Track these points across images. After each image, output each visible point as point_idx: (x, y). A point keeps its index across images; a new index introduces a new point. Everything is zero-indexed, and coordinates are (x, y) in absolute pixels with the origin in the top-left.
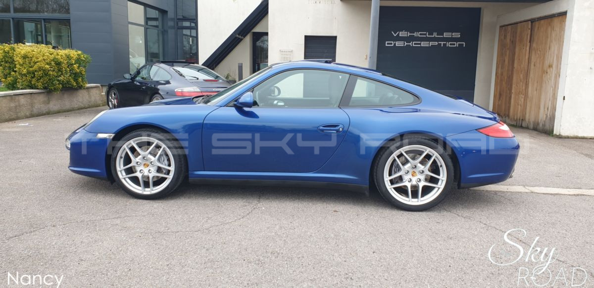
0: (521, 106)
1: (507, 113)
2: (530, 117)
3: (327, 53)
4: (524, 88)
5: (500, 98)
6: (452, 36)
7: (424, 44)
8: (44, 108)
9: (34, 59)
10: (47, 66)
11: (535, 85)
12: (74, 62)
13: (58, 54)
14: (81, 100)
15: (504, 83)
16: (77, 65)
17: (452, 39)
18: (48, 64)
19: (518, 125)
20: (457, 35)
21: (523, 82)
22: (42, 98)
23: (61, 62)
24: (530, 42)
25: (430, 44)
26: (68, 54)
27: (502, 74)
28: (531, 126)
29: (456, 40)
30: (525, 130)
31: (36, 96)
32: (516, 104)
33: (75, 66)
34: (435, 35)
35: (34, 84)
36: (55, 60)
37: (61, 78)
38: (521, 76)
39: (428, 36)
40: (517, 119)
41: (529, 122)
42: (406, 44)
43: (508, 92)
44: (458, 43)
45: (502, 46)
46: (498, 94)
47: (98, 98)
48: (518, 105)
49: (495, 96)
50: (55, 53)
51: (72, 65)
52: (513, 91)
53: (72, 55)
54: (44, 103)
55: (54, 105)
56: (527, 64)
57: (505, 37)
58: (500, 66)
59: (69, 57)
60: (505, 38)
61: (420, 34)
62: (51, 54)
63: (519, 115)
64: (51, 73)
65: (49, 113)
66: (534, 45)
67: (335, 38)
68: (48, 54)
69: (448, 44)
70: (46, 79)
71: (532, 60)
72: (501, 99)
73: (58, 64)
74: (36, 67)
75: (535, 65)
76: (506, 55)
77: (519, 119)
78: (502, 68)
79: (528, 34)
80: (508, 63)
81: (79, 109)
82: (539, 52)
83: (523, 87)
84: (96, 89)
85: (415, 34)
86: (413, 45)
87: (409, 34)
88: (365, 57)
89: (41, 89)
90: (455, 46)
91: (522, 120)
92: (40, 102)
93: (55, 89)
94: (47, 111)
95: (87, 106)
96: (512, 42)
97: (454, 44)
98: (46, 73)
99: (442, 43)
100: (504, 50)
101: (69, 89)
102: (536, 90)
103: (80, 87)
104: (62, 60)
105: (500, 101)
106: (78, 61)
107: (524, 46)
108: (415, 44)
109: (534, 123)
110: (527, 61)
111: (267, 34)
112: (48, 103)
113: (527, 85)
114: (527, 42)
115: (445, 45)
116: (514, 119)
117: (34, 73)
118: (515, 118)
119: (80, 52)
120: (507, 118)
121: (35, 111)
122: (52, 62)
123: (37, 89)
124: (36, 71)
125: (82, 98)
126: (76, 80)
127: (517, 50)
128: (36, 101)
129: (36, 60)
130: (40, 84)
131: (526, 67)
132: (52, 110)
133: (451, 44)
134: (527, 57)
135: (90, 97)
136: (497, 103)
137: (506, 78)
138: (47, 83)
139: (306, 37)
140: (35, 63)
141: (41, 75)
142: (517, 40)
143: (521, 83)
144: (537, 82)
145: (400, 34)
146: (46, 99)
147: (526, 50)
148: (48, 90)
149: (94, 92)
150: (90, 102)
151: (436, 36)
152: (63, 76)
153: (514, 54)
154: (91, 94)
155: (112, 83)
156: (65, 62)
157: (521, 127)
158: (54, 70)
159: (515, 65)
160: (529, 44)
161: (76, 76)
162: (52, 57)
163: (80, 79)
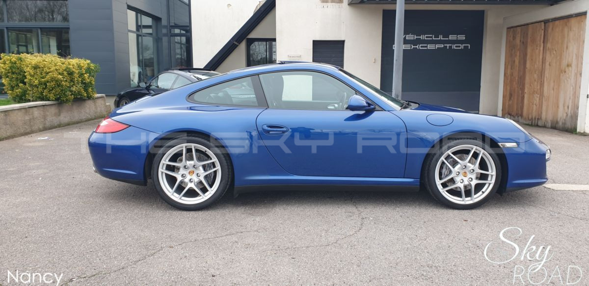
0: (536, 106)
1: (520, 112)
2: (547, 115)
3: (334, 57)
4: (539, 87)
5: (510, 98)
6: (457, 38)
7: (430, 47)
8: (56, 121)
9: (46, 69)
10: (60, 77)
11: (552, 84)
12: (84, 72)
13: (69, 64)
14: (88, 111)
15: (515, 83)
16: (88, 75)
17: (457, 41)
18: (60, 74)
19: (534, 124)
20: (462, 37)
21: (538, 83)
22: (53, 110)
23: (73, 71)
24: (544, 42)
25: (437, 47)
26: (79, 63)
27: (512, 75)
28: (549, 125)
29: (461, 42)
30: (542, 129)
31: (48, 108)
32: (531, 104)
33: (85, 75)
34: (441, 37)
35: (46, 96)
36: (67, 70)
37: (74, 89)
38: (535, 76)
39: (434, 39)
40: (532, 119)
41: (546, 120)
42: (413, 47)
43: (520, 92)
44: (463, 45)
45: (511, 47)
46: (508, 94)
47: (103, 109)
48: (533, 104)
49: (504, 97)
50: (67, 63)
51: (83, 74)
52: (526, 91)
53: (82, 65)
54: (55, 115)
55: (65, 117)
56: (541, 63)
57: (514, 38)
58: (509, 67)
59: (80, 67)
60: (513, 40)
61: (427, 37)
62: (63, 64)
63: (534, 114)
64: (64, 83)
65: (60, 126)
66: (549, 45)
67: (343, 42)
68: (60, 64)
69: (454, 47)
70: (58, 90)
71: (547, 60)
72: (512, 98)
73: (71, 74)
74: (48, 77)
75: (550, 65)
76: (516, 55)
77: (535, 119)
78: (512, 69)
79: (541, 35)
80: (519, 62)
81: (86, 121)
82: (555, 52)
83: (537, 87)
84: (101, 99)
85: (421, 37)
86: (420, 48)
87: (415, 37)
88: (374, 60)
89: (53, 101)
90: (461, 48)
91: (538, 119)
92: (52, 115)
93: (67, 100)
94: (58, 123)
95: (93, 117)
96: (523, 43)
97: (460, 47)
98: (58, 84)
99: (448, 45)
100: (513, 51)
101: (79, 100)
102: (553, 90)
103: (89, 98)
104: (74, 70)
105: (511, 101)
106: (89, 70)
107: (537, 46)
108: (421, 47)
109: (552, 122)
110: (541, 60)
111: (274, 40)
112: (59, 115)
113: (542, 85)
114: (540, 41)
115: (450, 47)
116: (528, 118)
117: (45, 84)
118: (530, 117)
119: (89, 61)
120: (520, 117)
121: (48, 124)
122: (65, 72)
123: (49, 100)
124: (48, 82)
125: (89, 109)
126: (86, 90)
127: (529, 50)
128: (48, 114)
129: (48, 71)
130: (52, 96)
131: (541, 67)
132: (62, 122)
133: (456, 47)
134: (541, 57)
135: (96, 108)
136: (507, 104)
137: (517, 78)
138: (59, 94)
139: (314, 42)
140: (48, 73)
141: (53, 86)
142: (529, 40)
143: (536, 83)
144: (554, 82)
145: (407, 37)
146: (57, 111)
147: (540, 50)
148: (60, 102)
149: (100, 102)
150: (96, 113)
151: (442, 39)
152: (75, 86)
153: (525, 55)
154: (97, 104)
155: (122, 93)
156: (77, 72)
157: (537, 126)
158: (66, 81)
159: (528, 65)
160: (542, 45)
161: (86, 86)
162: (64, 66)
163: (90, 89)
